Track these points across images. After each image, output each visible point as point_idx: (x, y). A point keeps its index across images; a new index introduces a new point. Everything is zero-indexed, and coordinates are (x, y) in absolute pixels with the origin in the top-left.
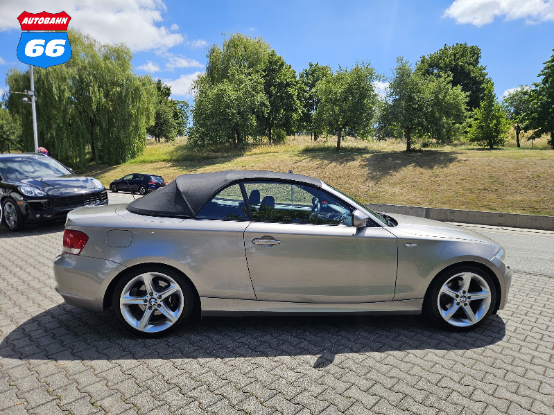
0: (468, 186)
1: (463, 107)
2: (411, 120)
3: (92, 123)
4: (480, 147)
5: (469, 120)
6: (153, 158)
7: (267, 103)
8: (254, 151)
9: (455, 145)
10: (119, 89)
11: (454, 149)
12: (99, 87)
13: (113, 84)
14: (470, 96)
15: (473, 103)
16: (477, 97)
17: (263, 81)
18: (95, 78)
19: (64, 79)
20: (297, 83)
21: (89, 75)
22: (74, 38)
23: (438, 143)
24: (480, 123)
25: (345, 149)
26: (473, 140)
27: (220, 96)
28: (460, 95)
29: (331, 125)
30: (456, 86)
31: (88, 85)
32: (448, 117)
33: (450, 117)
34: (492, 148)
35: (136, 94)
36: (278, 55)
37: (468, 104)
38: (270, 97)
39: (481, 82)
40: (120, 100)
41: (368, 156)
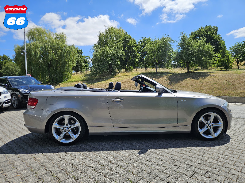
0: (217, 86)
1: (212, 52)
2: (189, 59)
3: (49, 66)
4: (221, 70)
5: (215, 58)
6: (75, 80)
7: (124, 54)
8: (119, 75)
9: (210, 69)
10: (61, 51)
11: (209, 71)
12: (53, 51)
13: (58, 49)
14: (215, 47)
15: (216, 51)
16: (218, 48)
17: (122, 45)
18: (51, 47)
19: (38, 48)
20: (137, 45)
21: (48, 46)
22: (42, 31)
23: (201, 69)
24: (220, 59)
25: (159, 73)
26: (218, 67)
27: (104, 53)
28: (210, 47)
29: (153, 62)
30: (208, 43)
31: (48, 50)
32: (205, 57)
33: (206, 57)
34: (227, 70)
35: (68, 53)
36: (129, 34)
37: (214, 51)
38: (125, 52)
39: (219, 42)
40: (61, 56)
41: (170, 75)
